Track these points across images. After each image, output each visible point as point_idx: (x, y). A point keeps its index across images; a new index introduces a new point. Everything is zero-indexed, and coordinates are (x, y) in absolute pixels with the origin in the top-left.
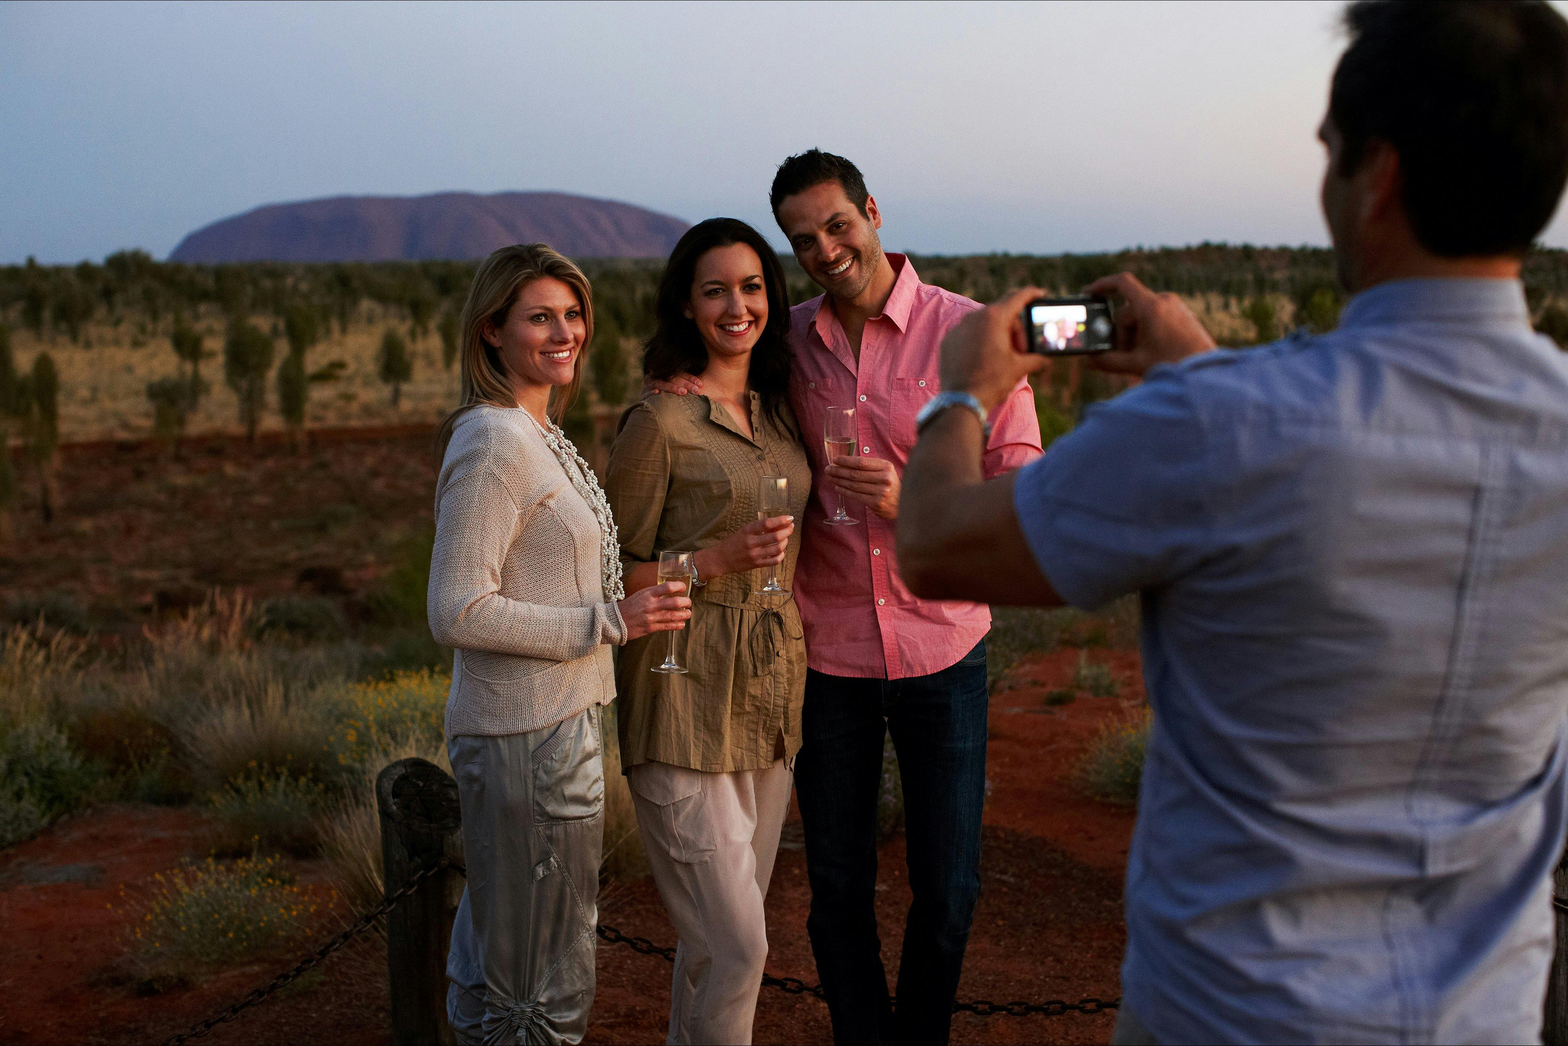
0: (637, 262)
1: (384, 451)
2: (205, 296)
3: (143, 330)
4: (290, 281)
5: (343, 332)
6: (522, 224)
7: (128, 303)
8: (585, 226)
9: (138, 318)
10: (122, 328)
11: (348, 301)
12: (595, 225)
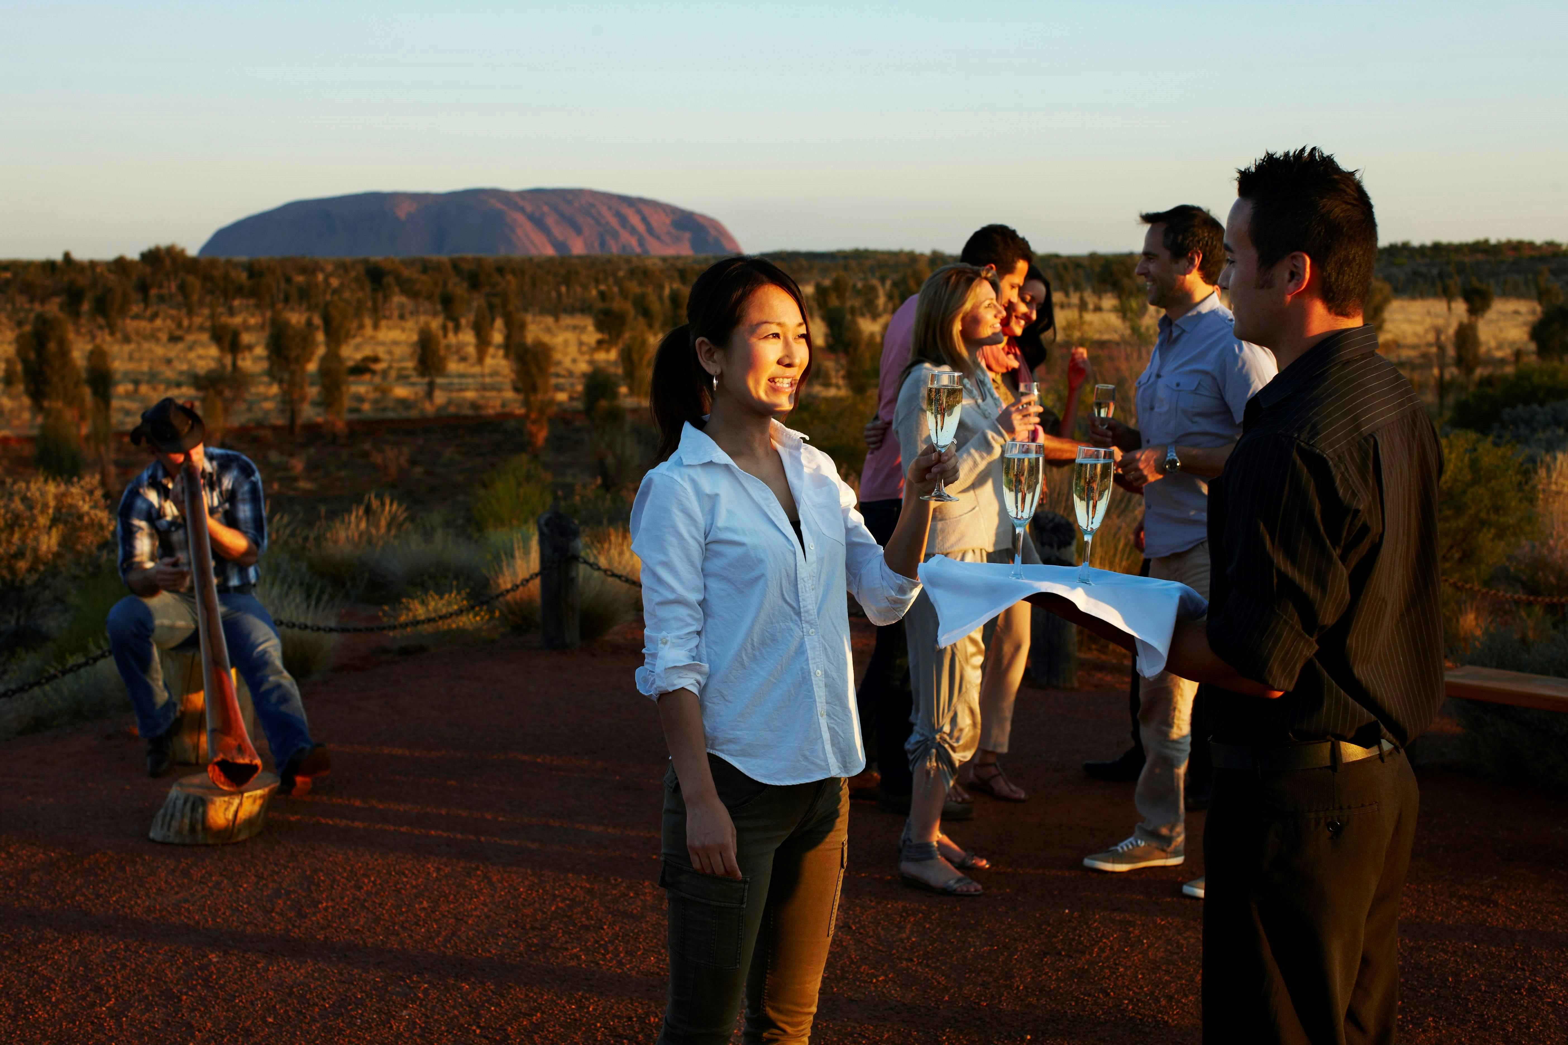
0: (664, 259)
1: (420, 442)
2: (240, 291)
3: (180, 325)
4: (320, 277)
5: (376, 326)
6: (551, 221)
7: (161, 299)
8: (614, 222)
9: (174, 312)
10: (158, 322)
11: (380, 296)
12: (623, 221)
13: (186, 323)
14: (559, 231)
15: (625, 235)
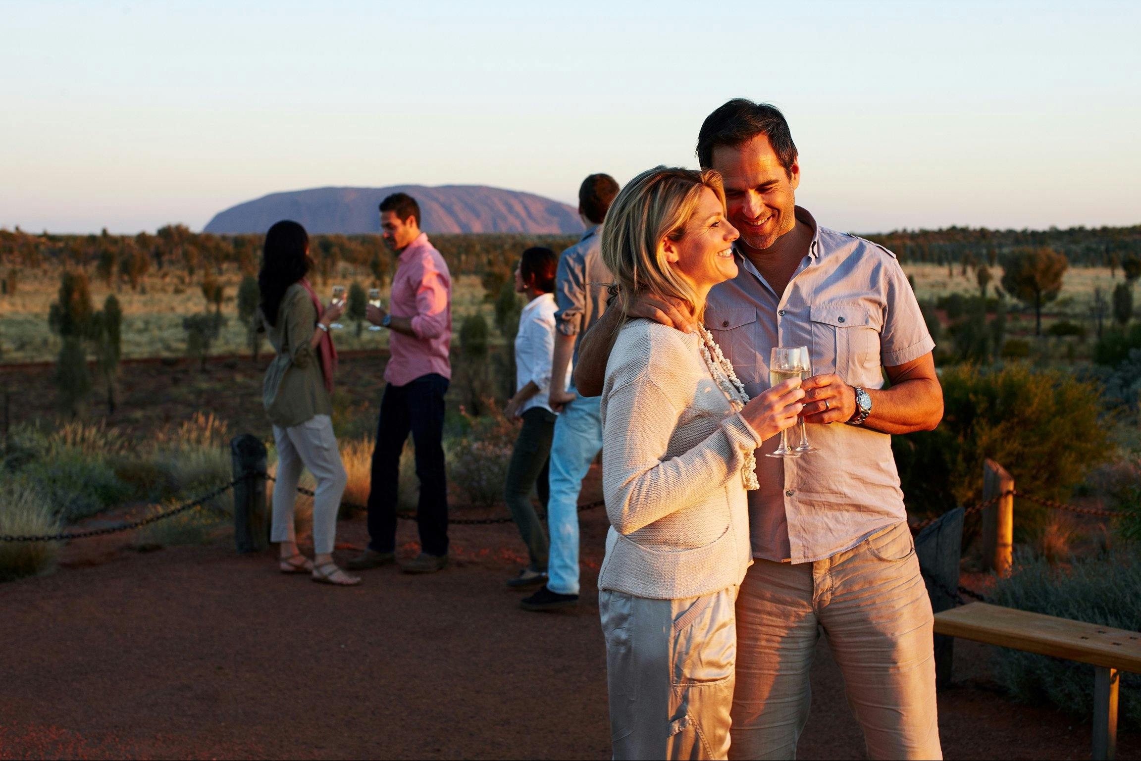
0: (540, 236)
2: (227, 257)
3: (182, 281)
5: (325, 284)
6: (458, 208)
7: (172, 262)
8: (503, 209)
9: (179, 273)
10: (168, 280)
11: (329, 262)
12: (510, 208)
13: (187, 280)
14: (463, 216)
15: (511, 219)
